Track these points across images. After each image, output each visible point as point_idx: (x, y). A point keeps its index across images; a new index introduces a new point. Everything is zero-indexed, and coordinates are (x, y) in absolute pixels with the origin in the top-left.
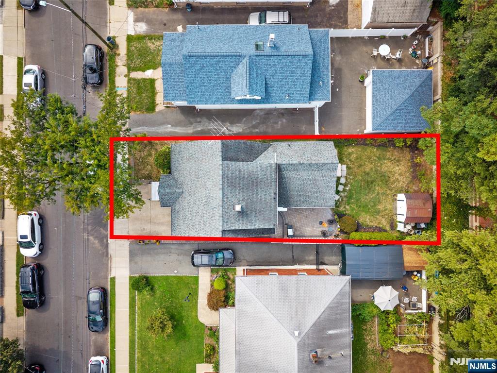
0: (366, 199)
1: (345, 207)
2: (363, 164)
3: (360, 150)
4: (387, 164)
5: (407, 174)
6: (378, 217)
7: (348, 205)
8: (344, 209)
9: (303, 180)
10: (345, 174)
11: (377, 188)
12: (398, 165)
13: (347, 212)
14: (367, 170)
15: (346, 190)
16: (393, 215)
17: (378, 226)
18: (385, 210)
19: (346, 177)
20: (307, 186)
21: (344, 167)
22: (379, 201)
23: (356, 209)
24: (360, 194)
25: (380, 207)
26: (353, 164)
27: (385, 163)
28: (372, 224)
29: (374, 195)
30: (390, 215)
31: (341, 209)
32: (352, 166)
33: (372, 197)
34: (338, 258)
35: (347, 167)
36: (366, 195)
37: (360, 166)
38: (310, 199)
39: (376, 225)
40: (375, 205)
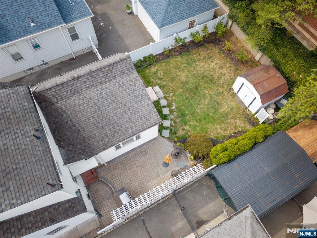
0: (202, 108)
1: (183, 129)
2: (175, 76)
3: (164, 65)
4: (199, 65)
5: (227, 65)
6: (229, 121)
7: (185, 125)
8: (184, 133)
9: (95, 104)
10: (161, 94)
11: (206, 92)
12: (212, 62)
13: (189, 134)
14: (184, 79)
15: (174, 109)
16: (244, 111)
17: (236, 131)
18: (232, 109)
19: (165, 98)
20: (105, 109)
21: (157, 88)
22: (218, 104)
23: (198, 124)
24: (192, 106)
25: (224, 109)
26: (165, 81)
27: (197, 65)
28: (229, 133)
29: (208, 100)
30: (240, 112)
31: (181, 133)
32: (165, 83)
33: (206, 103)
34: (217, 201)
35: (160, 87)
36: (200, 104)
37: (173, 79)
38: (121, 127)
39: (233, 131)
40: (217, 110)
